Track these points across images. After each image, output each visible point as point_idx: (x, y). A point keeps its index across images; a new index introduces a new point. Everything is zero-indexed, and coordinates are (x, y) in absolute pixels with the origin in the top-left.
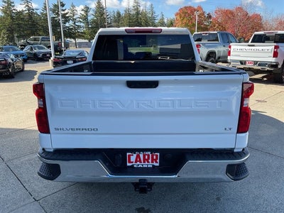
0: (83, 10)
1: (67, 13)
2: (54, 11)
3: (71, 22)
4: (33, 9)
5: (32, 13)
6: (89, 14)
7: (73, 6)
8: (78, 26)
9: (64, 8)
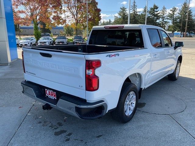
0: (171, 10)
1: (159, 13)
2: (150, 12)
3: (161, 19)
4: (137, 12)
5: (136, 14)
6: (175, 13)
7: (164, 8)
8: (166, 22)
9: (157, 10)
